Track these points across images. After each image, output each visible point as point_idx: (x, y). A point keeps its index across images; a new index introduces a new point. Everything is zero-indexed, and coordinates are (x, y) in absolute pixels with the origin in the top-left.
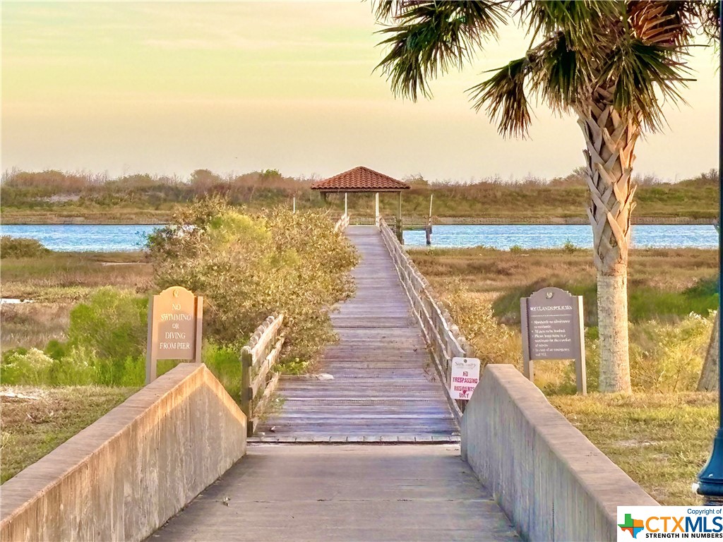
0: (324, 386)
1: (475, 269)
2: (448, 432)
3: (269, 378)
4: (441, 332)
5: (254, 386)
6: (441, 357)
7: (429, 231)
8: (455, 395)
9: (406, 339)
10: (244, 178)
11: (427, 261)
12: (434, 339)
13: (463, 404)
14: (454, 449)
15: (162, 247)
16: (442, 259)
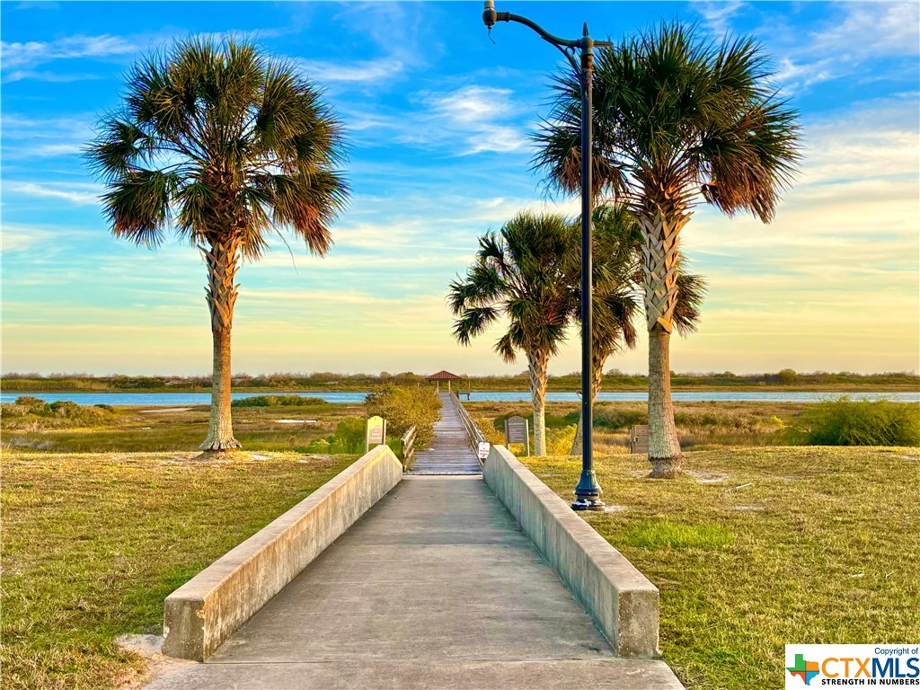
0: (431, 453)
1: (486, 409)
2: (478, 471)
3: (410, 450)
4: (475, 433)
5: (405, 453)
6: (475, 442)
7: (469, 395)
8: (480, 456)
9: (461, 435)
10: (399, 375)
11: (468, 406)
12: (472, 435)
13: (483, 460)
14: (481, 477)
15: (371, 401)
16: (474, 405)
